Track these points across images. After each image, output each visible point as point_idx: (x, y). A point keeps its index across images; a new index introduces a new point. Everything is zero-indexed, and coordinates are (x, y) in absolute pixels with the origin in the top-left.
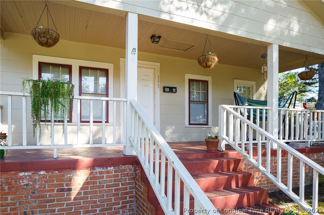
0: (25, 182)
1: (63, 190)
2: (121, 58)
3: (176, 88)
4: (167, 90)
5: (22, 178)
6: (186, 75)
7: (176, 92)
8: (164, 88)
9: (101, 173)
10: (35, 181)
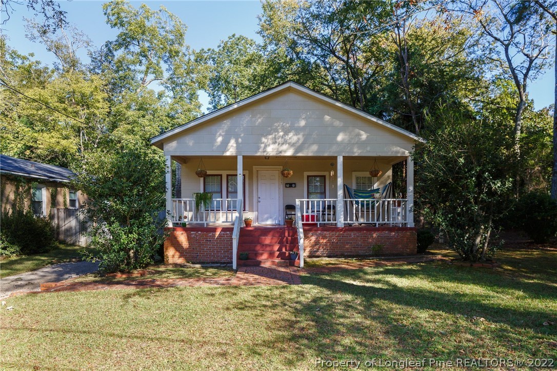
0: (193, 236)
1: (207, 241)
2: (254, 166)
3: (295, 184)
4: (288, 186)
5: (192, 234)
6: (305, 172)
7: (295, 187)
8: (286, 184)
9: (223, 234)
10: (197, 236)
